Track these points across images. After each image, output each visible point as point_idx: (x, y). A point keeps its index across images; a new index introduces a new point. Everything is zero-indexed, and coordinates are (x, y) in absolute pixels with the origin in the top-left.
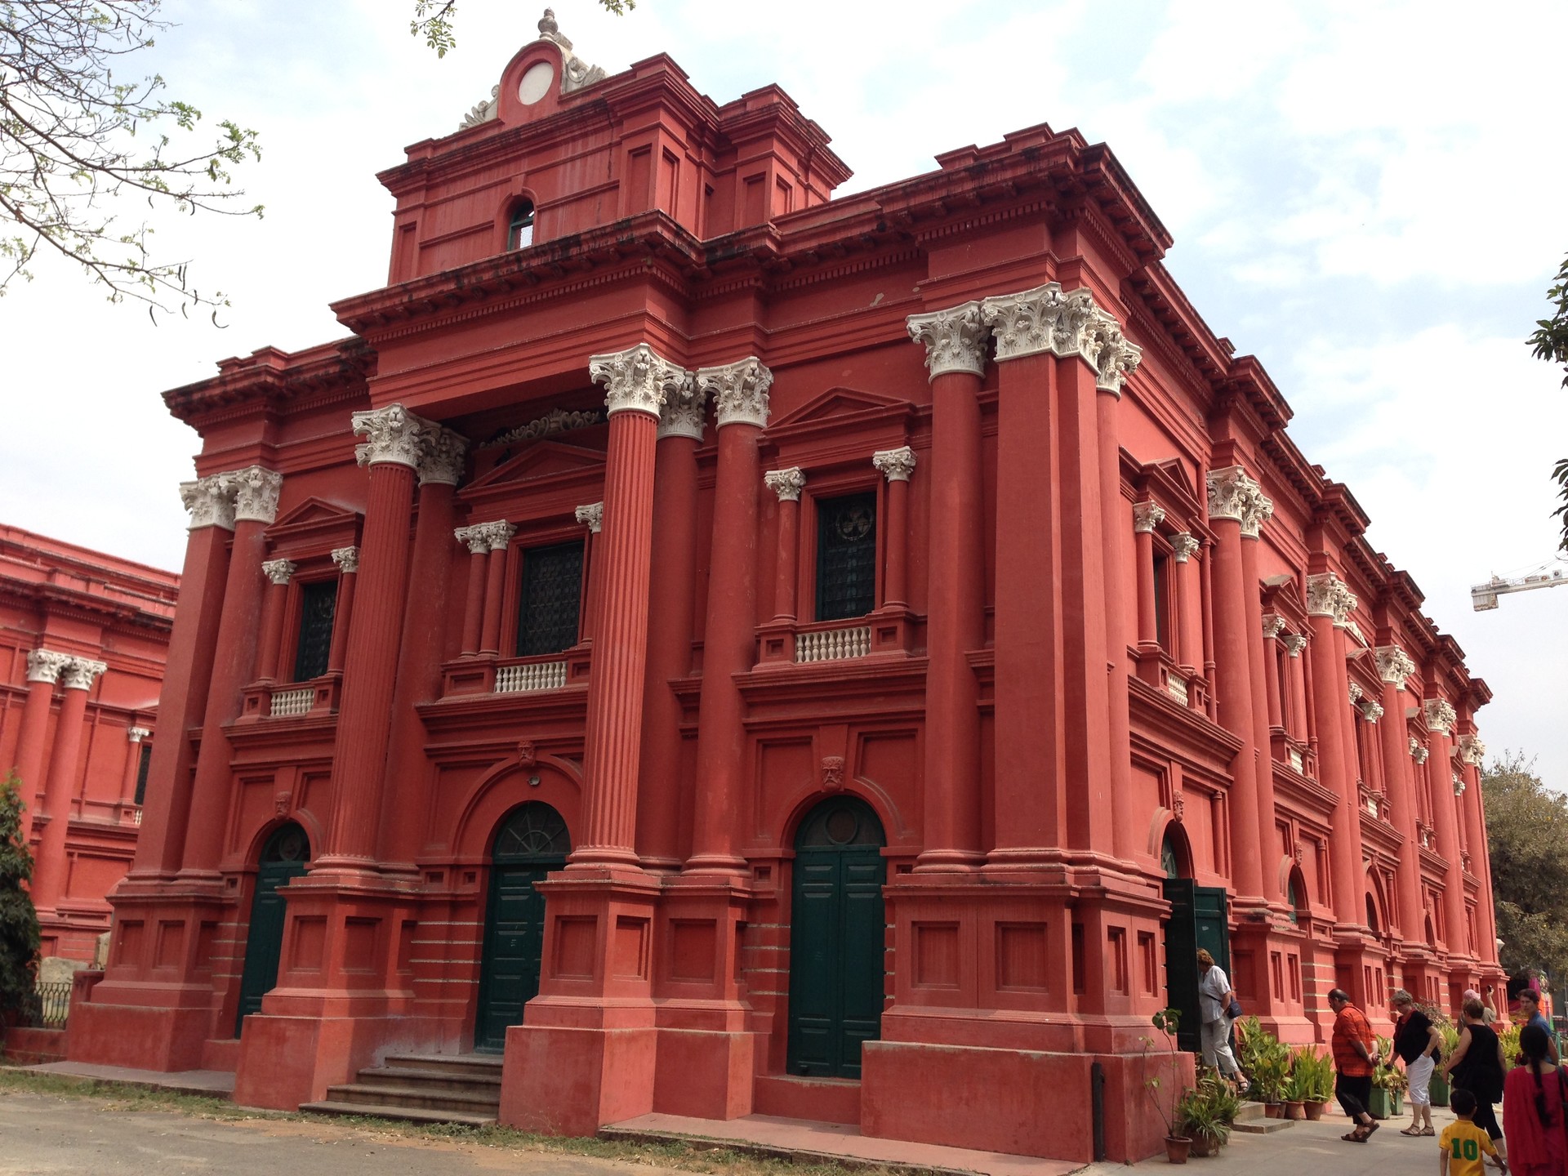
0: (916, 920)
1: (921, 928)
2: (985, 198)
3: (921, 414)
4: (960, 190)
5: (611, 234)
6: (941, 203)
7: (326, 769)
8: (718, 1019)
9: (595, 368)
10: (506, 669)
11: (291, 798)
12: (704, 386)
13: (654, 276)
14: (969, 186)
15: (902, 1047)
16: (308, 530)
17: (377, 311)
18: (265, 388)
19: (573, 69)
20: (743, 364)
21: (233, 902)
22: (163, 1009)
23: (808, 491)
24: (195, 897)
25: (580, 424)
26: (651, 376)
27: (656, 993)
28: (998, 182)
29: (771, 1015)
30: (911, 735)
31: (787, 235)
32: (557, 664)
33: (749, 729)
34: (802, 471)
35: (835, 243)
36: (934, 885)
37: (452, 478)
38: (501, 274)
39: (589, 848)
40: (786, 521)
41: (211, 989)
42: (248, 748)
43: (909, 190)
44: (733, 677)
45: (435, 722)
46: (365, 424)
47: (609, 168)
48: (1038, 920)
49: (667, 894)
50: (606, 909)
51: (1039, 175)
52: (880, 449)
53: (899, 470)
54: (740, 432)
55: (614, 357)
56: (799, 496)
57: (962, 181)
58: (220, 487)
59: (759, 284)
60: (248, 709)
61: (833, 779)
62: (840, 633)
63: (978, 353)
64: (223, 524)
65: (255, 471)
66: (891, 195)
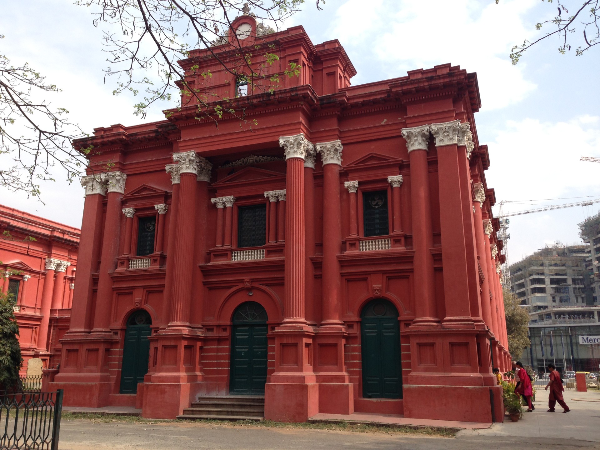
0: (418, 342)
1: (420, 345)
2: (432, 88)
3: (405, 163)
4: (423, 85)
5: (288, 92)
6: (415, 89)
7: (162, 289)
8: (342, 379)
9: (281, 141)
10: (236, 252)
11: (142, 300)
12: (319, 150)
13: (303, 108)
14: (426, 84)
15: (418, 386)
16: (143, 197)
17: (184, 114)
18: (122, 140)
19: (260, 28)
20: (335, 142)
21: (118, 341)
22: (94, 383)
23: (360, 189)
24: (104, 339)
25: (262, 161)
26: (303, 145)
27: (315, 370)
28: (437, 83)
29: (358, 377)
30: (407, 277)
31: (351, 96)
32: (259, 250)
33: (342, 275)
34: (359, 182)
35: (370, 100)
36: (426, 330)
37: (207, 179)
38: (240, 104)
39: (291, 318)
40: (353, 200)
41: (110, 375)
42: (119, 281)
43: (403, 84)
44: (337, 256)
45: (206, 272)
46: (178, 158)
47: (280, 67)
48: (465, 342)
49: (317, 335)
50: (302, 340)
51: (453, 82)
52: (390, 175)
53: (398, 183)
54: (334, 167)
55: (289, 138)
56: (357, 191)
57: (424, 82)
58: (101, 179)
59: (339, 113)
60: (120, 266)
61: (378, 293)
62: (377, 241)
63: (427, 143)
64: (102, 193)
65: (118, 173)
66: (396, 85)
